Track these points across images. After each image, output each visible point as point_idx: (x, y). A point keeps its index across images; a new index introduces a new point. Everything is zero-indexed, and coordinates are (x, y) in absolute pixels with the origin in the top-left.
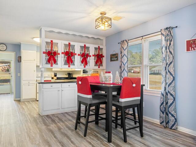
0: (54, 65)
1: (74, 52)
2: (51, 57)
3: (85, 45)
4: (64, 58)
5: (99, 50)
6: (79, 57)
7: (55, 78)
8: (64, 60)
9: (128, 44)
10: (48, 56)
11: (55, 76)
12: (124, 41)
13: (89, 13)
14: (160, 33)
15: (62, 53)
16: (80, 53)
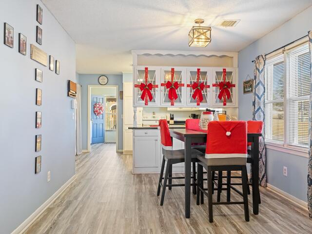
0: (150, 103)
1: (181, 82)
2: (146, 91)
3: (199, 70)
4: (165, 92)
5: (225, 75)
6: (189, 88)
7: (172, 122)
8: (165, 94)
9: (265, 61)
10: (141, 90)
11: (172, 119)
12: (259, 56)
13: (180, 24)
14: (307, 39)
15: (162, 85)
16: (191, 82)
